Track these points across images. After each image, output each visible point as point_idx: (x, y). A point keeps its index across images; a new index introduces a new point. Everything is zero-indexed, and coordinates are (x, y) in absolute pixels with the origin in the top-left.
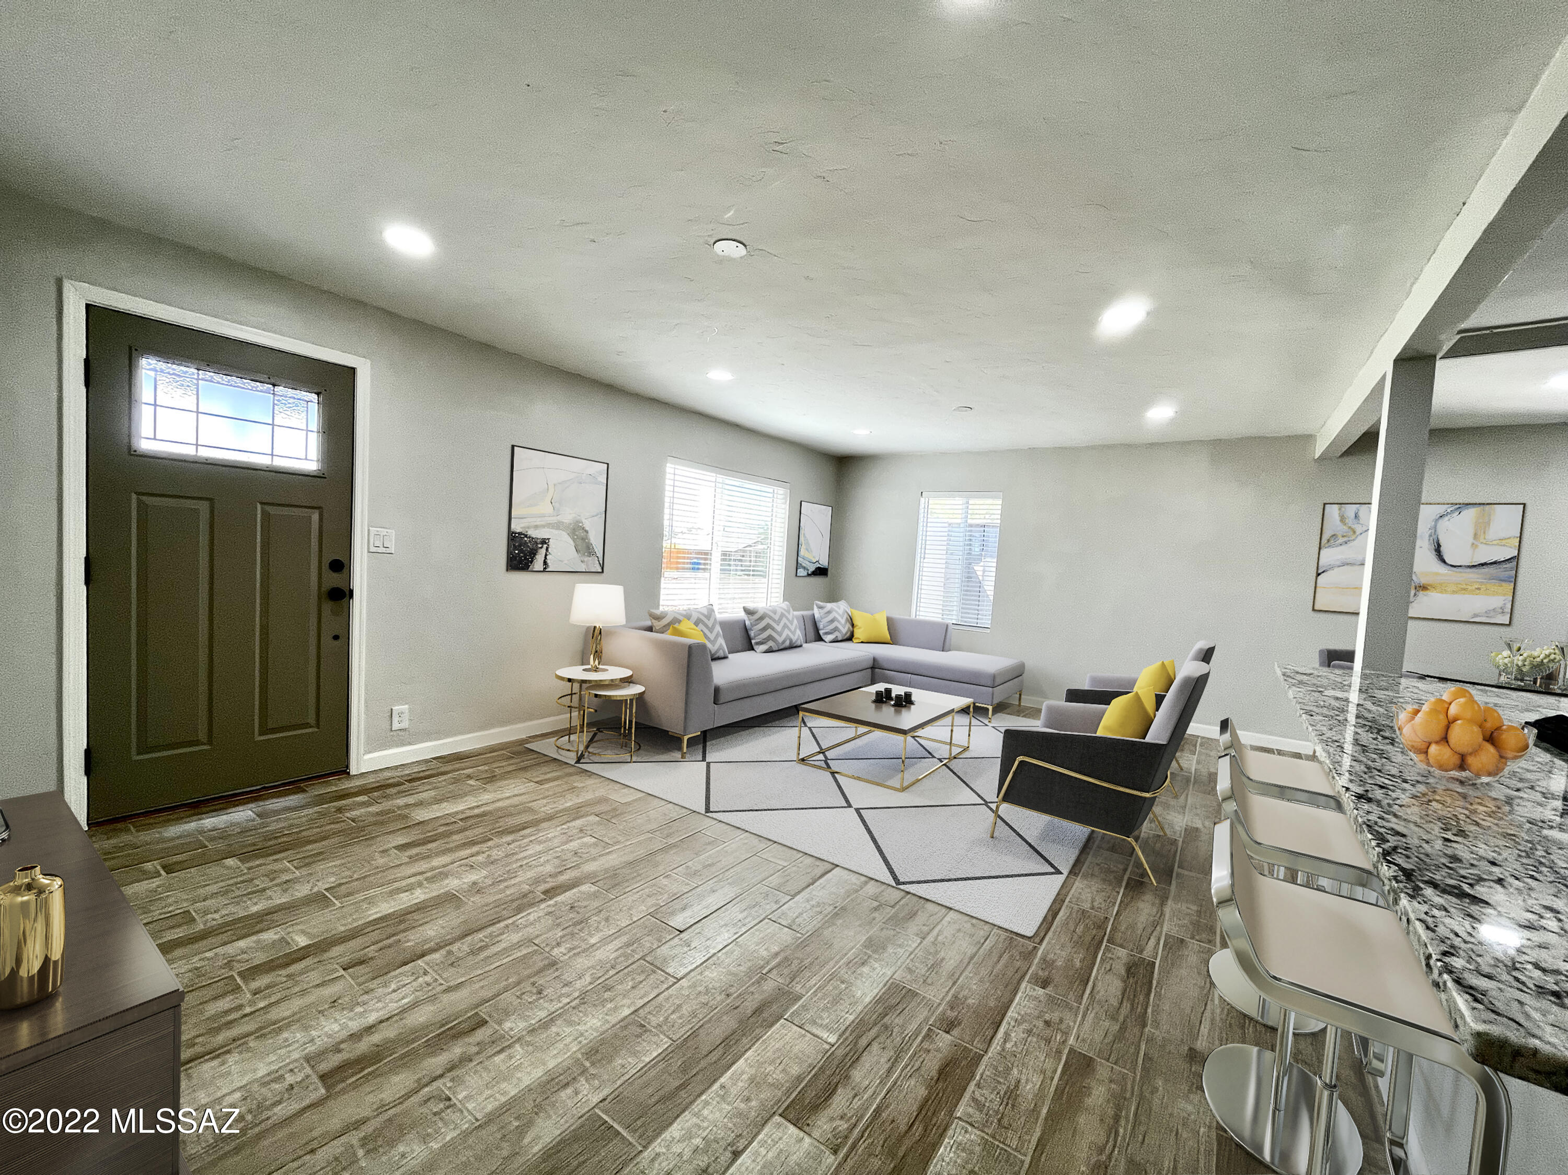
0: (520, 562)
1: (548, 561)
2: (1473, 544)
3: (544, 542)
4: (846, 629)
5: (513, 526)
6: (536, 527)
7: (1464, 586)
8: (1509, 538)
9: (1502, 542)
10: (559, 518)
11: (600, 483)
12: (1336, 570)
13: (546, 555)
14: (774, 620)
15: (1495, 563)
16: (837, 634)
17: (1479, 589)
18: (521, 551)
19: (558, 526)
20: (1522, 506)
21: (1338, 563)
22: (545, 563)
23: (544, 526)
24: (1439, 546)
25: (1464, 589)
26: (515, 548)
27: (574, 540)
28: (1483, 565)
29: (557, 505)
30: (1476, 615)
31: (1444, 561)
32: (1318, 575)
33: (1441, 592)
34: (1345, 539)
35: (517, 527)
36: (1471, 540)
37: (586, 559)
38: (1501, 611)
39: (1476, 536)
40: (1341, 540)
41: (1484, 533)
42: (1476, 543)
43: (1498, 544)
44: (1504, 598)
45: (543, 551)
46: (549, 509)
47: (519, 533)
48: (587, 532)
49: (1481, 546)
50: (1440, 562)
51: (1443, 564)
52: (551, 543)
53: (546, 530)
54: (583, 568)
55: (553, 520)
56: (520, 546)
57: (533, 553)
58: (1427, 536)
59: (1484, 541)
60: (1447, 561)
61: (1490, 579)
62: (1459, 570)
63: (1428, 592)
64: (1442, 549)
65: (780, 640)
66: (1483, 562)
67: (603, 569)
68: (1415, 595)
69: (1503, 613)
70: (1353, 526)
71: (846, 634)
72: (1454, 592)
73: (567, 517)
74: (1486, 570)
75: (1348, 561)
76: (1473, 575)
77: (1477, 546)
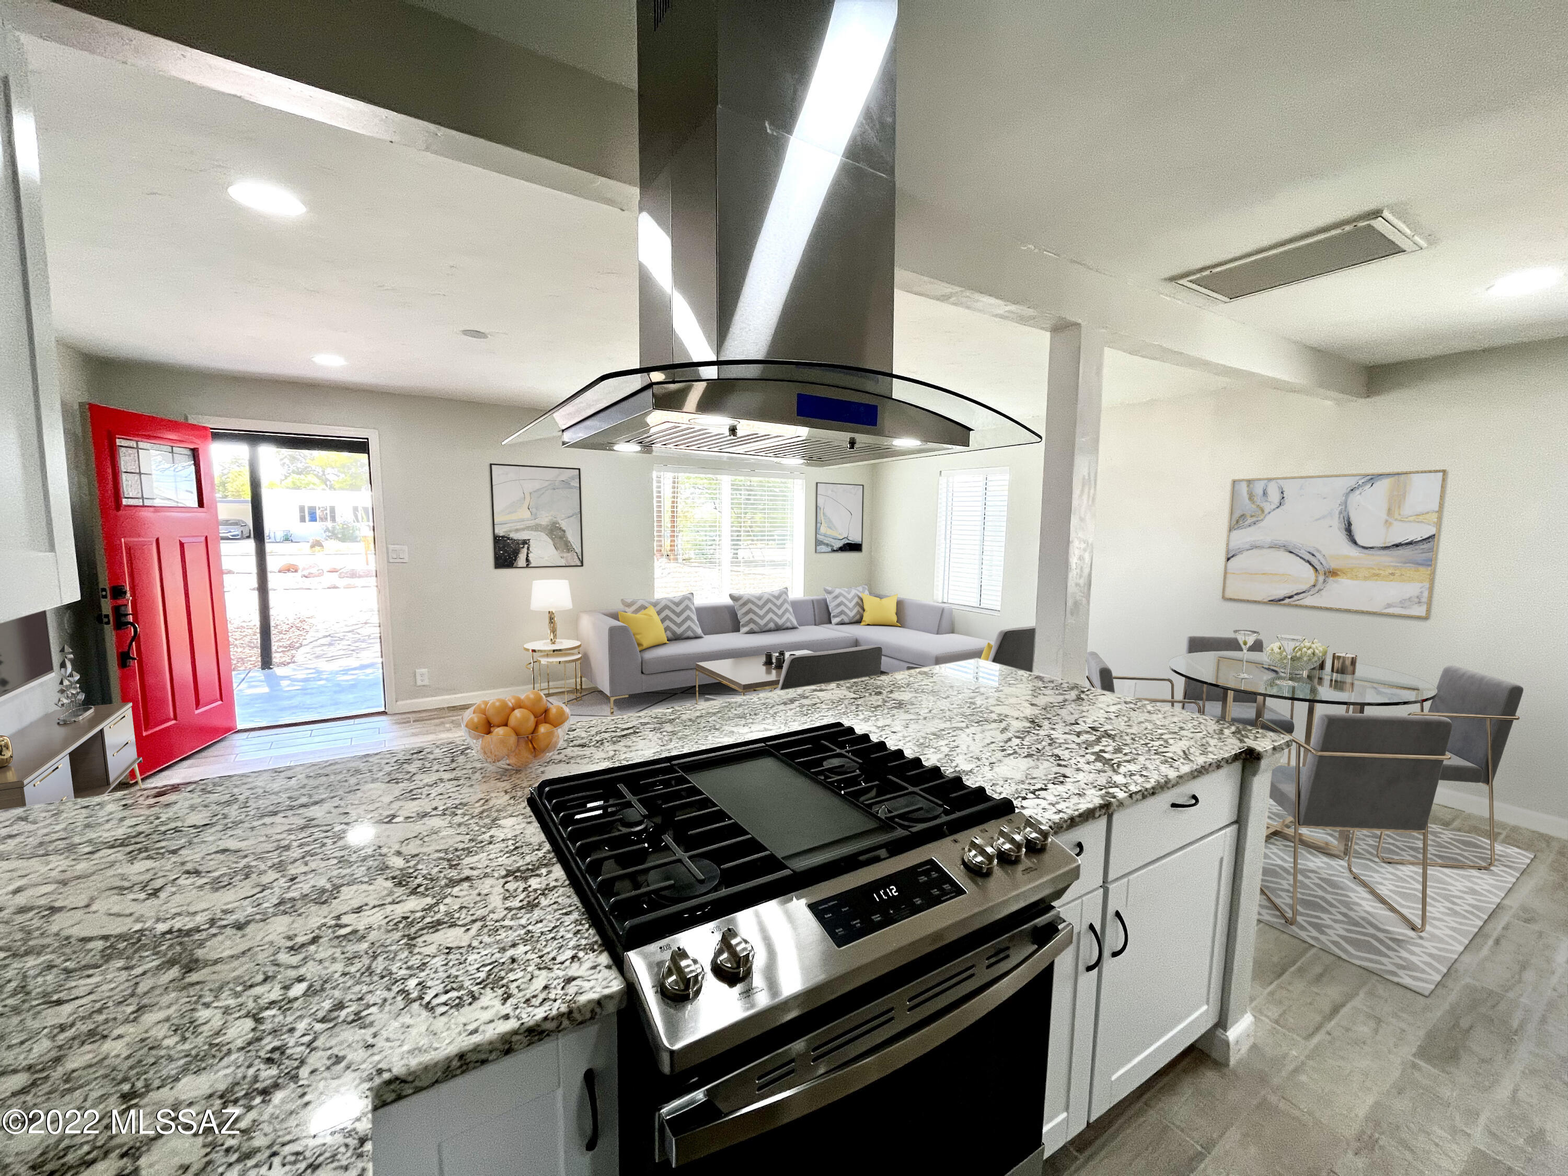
0: (506, 560)
1: (530, 559)
2: (1387, 521)
3: (525, 542)
4: (855, 611)
5: (496, 531)
6: (517, 530)
7: (1377, 572)
8: (1428, 513)
9: (1419, 517)
10: (537, 521)
11: (574, 487)
12: (1245, 553)
13: (528, 554)
14: (757, 606)
15: (1411, 543)
16: (843, 617)
17: (1393, 574)
18: (505, 551)
19: (537, 528)
20: (1441, 474)
21: (1247, 546)
22: (527, 560)
23: (523, 529)
24: (1350, 524)
25: (1377, 575)
26: (500, 549)
27: (553, 539)
28: (1397, 546)
29: (534, 510)
30: (1389, 606)
31: (1355, 543)
32: (1228, 559)
33: (1352, 578)
34: (1254, 519)
35: (500, 531)
36: (1384, 516)
37: (565, 555)
38: (1417, 600)
39: (1390, 512)
40: (1250, 521)
41: (1399, 507)
42: (1390, 520)
43: (1415, 521)
44: (1421, 585)
45: (525, 550)
46: (527, 514)
47: (503, 537)
48: (564, 531)
49: (1395, 523)
50: (1350, 543)
51: (1353, 546)
52: (531, 543)
53: (526, 532)
54: (563, 563)
55: (532, 523)
56: (504, 547)
57: (516, 553)
58: (1337, 512)
59: (1399, 518)
60: (1359, 542)
61: (1405, 563)
62: (1371, 552)
63: (1338, 579)
64: (1353, 527)
65: (762, 622)
66: (1397, 542)
67: (582, 562)
68: (1324, 581)
69: (1419, 602)
70: (1262, 505)
71: (854, 617)
72: (1366, 578)
73: (545, 519)
74: (1401, 552)
75: (1258, 544)
76: (1386, 558)
77: (1391, 524)
